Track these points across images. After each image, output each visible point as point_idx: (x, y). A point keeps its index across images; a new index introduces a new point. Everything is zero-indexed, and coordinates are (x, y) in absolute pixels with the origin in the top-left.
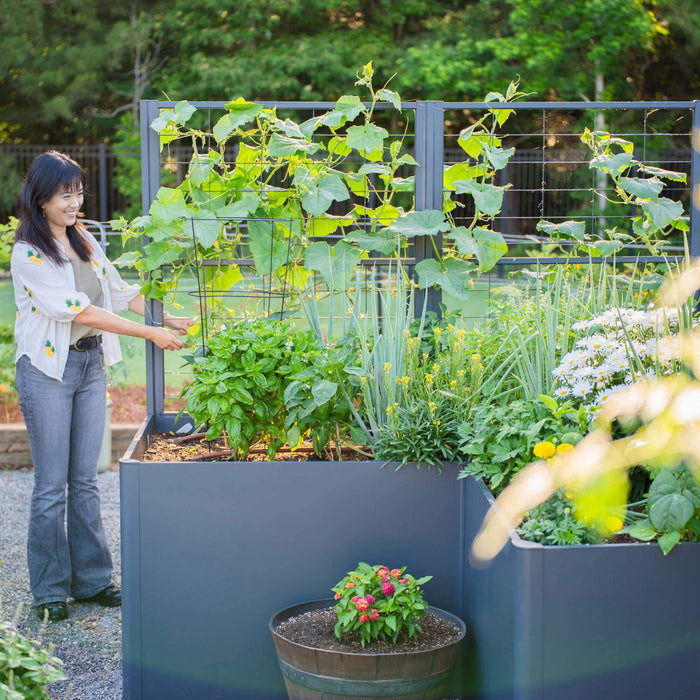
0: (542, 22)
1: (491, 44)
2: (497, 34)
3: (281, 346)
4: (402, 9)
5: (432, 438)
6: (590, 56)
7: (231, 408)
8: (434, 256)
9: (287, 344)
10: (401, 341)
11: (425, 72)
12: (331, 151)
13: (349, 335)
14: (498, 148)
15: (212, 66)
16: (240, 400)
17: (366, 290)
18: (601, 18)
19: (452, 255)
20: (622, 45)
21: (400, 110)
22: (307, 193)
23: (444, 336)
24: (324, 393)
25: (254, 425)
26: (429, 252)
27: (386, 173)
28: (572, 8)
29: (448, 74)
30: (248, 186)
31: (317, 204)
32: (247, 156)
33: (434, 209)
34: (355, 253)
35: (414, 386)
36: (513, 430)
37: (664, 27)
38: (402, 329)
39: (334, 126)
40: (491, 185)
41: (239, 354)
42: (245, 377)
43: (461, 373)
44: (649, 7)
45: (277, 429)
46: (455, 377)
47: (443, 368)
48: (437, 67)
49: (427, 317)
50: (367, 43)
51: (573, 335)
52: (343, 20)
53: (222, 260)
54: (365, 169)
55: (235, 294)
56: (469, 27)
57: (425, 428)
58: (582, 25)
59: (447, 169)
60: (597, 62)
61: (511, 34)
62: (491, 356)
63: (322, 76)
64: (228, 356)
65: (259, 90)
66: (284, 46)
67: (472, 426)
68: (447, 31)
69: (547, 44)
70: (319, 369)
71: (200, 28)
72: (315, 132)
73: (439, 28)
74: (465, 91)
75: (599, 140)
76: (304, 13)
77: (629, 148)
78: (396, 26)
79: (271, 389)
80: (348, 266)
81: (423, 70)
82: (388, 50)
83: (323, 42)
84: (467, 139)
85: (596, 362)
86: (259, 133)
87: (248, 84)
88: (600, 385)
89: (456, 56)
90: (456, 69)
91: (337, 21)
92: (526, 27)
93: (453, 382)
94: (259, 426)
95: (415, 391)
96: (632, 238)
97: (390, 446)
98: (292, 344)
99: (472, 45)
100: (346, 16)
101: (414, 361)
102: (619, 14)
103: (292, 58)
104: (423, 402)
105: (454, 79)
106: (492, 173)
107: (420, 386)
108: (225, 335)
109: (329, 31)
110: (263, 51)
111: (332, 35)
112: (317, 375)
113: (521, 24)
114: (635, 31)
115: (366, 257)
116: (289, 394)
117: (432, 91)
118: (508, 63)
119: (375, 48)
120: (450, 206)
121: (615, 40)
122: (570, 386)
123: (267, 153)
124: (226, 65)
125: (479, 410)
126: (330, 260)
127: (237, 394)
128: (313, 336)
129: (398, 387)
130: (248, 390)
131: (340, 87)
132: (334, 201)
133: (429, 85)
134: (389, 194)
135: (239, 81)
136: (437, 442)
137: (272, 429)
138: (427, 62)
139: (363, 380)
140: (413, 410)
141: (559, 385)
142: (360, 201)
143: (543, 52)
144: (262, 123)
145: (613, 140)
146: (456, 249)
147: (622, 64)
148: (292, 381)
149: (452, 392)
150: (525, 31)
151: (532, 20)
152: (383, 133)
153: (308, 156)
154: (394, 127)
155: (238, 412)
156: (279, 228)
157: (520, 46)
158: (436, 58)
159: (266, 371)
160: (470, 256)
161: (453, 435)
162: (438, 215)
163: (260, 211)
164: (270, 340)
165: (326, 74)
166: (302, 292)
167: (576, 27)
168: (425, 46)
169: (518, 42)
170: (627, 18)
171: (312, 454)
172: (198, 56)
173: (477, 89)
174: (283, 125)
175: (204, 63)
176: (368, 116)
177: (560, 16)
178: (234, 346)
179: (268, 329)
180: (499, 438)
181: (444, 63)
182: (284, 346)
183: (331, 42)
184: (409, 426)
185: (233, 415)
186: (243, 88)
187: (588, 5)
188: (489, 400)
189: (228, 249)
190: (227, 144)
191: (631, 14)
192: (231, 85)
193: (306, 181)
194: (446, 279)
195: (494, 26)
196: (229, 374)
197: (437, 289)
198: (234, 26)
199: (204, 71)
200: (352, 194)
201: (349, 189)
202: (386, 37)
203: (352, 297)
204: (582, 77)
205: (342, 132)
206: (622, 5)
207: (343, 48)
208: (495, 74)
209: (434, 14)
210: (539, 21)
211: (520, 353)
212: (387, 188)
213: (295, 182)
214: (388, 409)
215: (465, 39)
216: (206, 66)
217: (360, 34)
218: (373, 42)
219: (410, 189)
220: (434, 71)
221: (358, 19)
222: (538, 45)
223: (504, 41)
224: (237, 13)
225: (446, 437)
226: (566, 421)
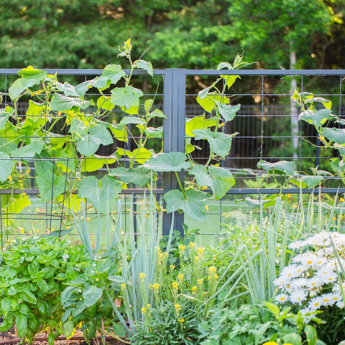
0: (251, 15)
1: (215, 29)
2: (219, 23)
3: (59, 258)
4: (151, 5)
5: (178, 333)
6: (286, 39)
7: (20, 307)
8: (178, 187)
9: (64, 257)
10: (153, 256)
11: (168, 50)
12: (99, 107)
13: (112, 249)
14: (227, 104)
15: (15, 45)
16: (27, 300)
17: (125, 213)
18: (294, 11)
19: (192, 187)
20: (309, 31)
21: (152, 75)
22: (80, 139)
23: (187, 250)
24: (92, 296)
25: (37, 319)
26: (174, 184)
27: (141, 124)
28: (273, 5)
29: (184, 51)
30: (35, 133)
31: (88, 147)
32: (35, 110)
33: (178, 151)
34: (118, 185)
35: (162, 290)
36: (243, 329)
37: (340, 18)
38: (154, 246)
39: (101, 88)
40: (222, 133)
41: (26, 264)
42: (30, 282)
43: (200, 281)
44: (328, 4)
45: (55, 322)
46: (196, 284)
47: (185, 276)
48: (176, 46)
49: (173, 234)
50: (126, 29)
51: (289, 251)
52: (109, 13)
53: (14, 189)
54: (126, 121)
55: (24, 216)
56: (199, 18)
57: (172, 325)
58: (281, 17)
59: (188, 120)
60: (291, 43)
61: (229, 23)
62: (224, 268)
63: (93, 52)
64: (18, 265)
65: (48, 63)
66: (67, 31)
67: (209, 323)
68: (183, 20)
69: (255, 30)
70: (88, 277)
71: (7, 18)
72: (87, 92)
73: (178, 19)
74: (196, 63)
75: (306, 99)
76: (81, 8)
77: (328, 105)
78: (146, 17)
79: (51, 292)
80: (111, 195)
81: (165, 48)
82: (141, 34)
83: (94, 28)
84: (204, 98)
85: (308, 274)
86: (44, 92)
87: (41, 58)
88: (313, 294)
89: (190, 38)
90: (190, 47)
91: (105, 14)
92: (240, 18)
93: (194, 288)
94: (41, 320)
95: (164, 295)
96: (331, 174)
97: (144, 338)
98: (67, 257)
99: (202, 31)
100: (111, 10)
101: (163, 271)
102: (307, 9)
103: (73, 40)
104: (170, 303)
105: (188, 54)
106: (223, 124)
107: (168, 291)
108: (15, 248)
109: (99, 21)
110: (52, 35)
111: (101, 23)
112: (87, 282)
113: (237, 16)
114: (319, 21)
115: (125, 188)
116: (65, 297)
117: (172, 63)
118: (227, 43)
119: (132, 33)
120: (190, 149)
121: (304, 27)
122: (288, 294)
123: (50, 108)
124: (25, 44)
125: (215, 312)
126: (98, 191)
127: (24, 296)
128: (84, 250)
129: (151, 292)
130: (33, 292)
131: (106, 60)
132: (101, 145)
133: (171, 59)
134: (143, 140)
135: (34, 56)
136: (181, 336)
137: (51, 322)
138: (168, 43)
139: (123, 286)
140: (162, 310)
141: (279, 293)
142: (122, 144)
143: (252, 35)
144: (46, 85)
145: (316, 99)
146: (195, 182)
147: (309, 44)
148: (67, 286)
149: (193, 296)
150: (240, 20)
151: (245, 13)
152: (139, 93)
153: (82, 111)
154: (145, 89)
155: (25, 309)
156: (59, 165)
157: (236, 31)
158: (176, 40)
159: (47, 278)
160: (205, 188)
161: (194, 331)
162: (181, 156)
163: (44, 152)
164: (50, 254)
165: (97, 51)
166: (76, 214)
167: (276, 18)
168: (167, 31)
169: (234, 28)
170: (313, 11)
171: (82, 341)
172: (5, 38)
173: (205, 62)
174: (62, 87)
175: (9, 43)
176: (128, 80)
177: (264, 10)
178: (23, 258)
179: (49, 244)
180: (232, 335)
181: (181, 43)
182: (61, 257)
183: (100, 28)
184: (159, 323)
185: (21, 312)
186: (37, 61)
187: (285, 2)
188: (222, 304)
189: (20, 181)
190: (19, 101)
191: (316, 9)
192: (28, 59)
193: (80, 130)
194: (187, 205)
195: (217, 17)
196: (17, 280)
197: (181, 213)
198: (31, 17)
199: (9, 48)
200: (115, 139)
201: (113, 135)
202: (140, 25)
203: (115, 219)
204: (280, 53)
205: (107, 92)
206: (310, 2)
207: (109, 32)
208: (217, 51)
209: (174, 9)
210: (249, 14)
211: (247, 266)
212: (142, 135)
213: (71, 130)
214: (143, 309)
215: (196, 26)
216: (11, 45)
217: (120, 22)
218: (130, 28)
219: (160, 136)
220: (174, 49)
221: (119, 12)
222: (249, 30)
223: (225, 28)
224: (33, 8)
225: (188, 331)
226: (285, 322)
